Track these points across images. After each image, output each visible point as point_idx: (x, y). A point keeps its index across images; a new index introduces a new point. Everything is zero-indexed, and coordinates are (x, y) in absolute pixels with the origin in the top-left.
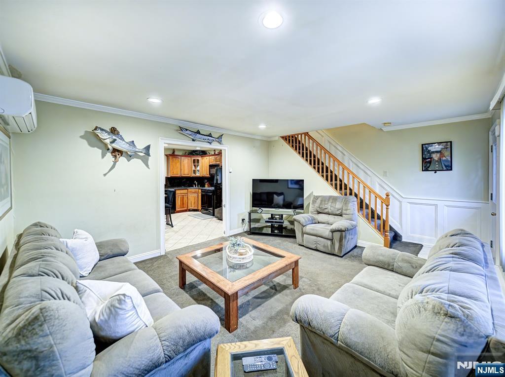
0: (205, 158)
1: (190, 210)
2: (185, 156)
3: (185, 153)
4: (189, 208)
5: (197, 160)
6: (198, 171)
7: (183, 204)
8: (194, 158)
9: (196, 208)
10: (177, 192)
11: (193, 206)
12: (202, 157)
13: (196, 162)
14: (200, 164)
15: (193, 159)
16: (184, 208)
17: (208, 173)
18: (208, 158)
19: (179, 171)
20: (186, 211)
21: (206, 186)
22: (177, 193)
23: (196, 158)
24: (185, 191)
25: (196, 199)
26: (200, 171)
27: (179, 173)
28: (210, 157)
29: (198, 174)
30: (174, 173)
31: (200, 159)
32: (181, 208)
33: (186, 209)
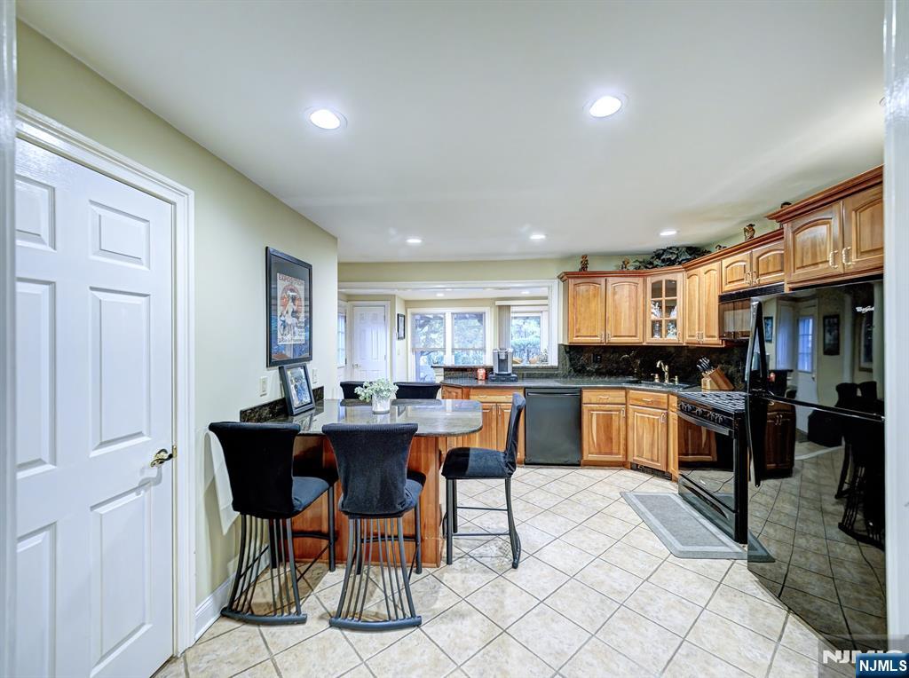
0: (702, 270)
1: (636, 467)
2: (623, 272)
3: (625, 264)
4: (630, 460)
5: (668, 282)
6: (674, 323)
7: (610, 439)
8: (656, 279)
9: (659, 466)
10: (587, 396)
11: (646, 454)
12: (687, 268)
13: (665, 295)
14: (679, 297)
15: (650, 280)
16: (611, 453)
17: (716, 333)
18: (715, 265)
19: (600, 325)
20: (622, 465)
21: (707, 381)
22: (585, 400)
23: (664, 278)
24: (618, 396)
25: (661, 429)
26: (679, 324)
27: (600, 332)
28: (726, 262)
29: (671, 338)
30: (583, 332)
31: (679, 277)
32: (600, 453)
33: (620, 458)
